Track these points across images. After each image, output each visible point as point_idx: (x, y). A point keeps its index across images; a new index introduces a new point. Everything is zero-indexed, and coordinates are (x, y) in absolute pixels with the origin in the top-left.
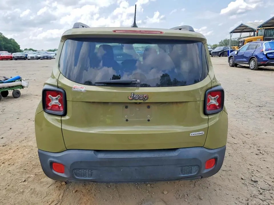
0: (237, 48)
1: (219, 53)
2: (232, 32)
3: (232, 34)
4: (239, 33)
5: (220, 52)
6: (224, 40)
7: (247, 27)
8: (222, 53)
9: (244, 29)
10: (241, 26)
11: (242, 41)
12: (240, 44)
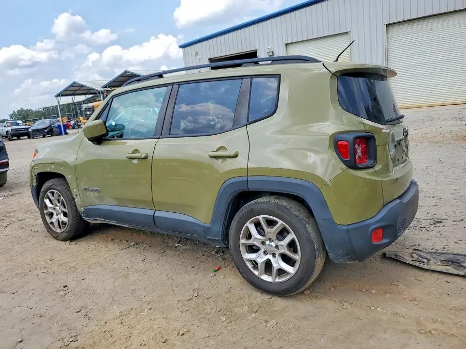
0: (84, 119)
1: (46, 131)
2: (58, 95)
3: (59, 98)
4: (70, 97)
5: (45, 129)
6: (18, 111)
7: (82, 86)
8: (50, 131)
9: (76, 90)
10: (74, 85)
11: (89, 109)
12: (88, 113)
